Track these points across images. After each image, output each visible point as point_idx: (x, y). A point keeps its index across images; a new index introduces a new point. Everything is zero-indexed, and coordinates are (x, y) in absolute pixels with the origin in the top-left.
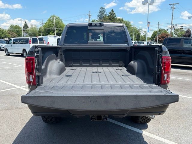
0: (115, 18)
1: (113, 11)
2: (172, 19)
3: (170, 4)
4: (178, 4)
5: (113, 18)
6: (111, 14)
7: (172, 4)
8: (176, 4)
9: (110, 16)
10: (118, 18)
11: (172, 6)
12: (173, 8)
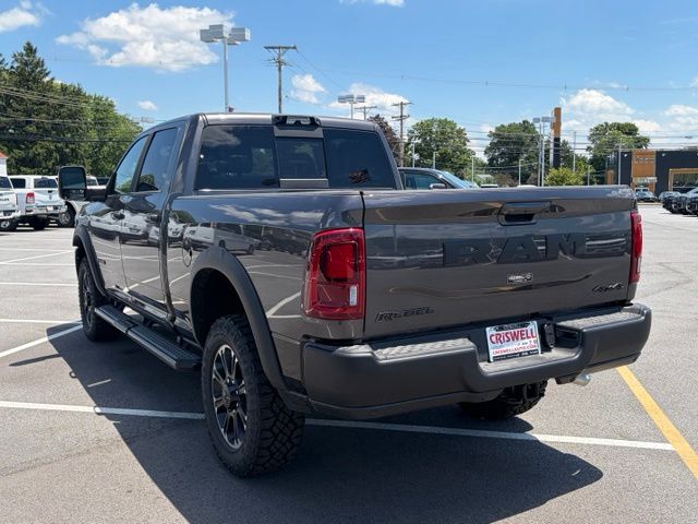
0: (47, 79)
1: (30, 50)
2: (280, 100)
3: (266, 48)
4: (294, 48)
5: (36, 80)
6: (26, 64)
7: (273, 48)
8: (287, 48)
9: (23, 69)
10: (58, 82)
11: (275, 53)
12: (280, 63)
